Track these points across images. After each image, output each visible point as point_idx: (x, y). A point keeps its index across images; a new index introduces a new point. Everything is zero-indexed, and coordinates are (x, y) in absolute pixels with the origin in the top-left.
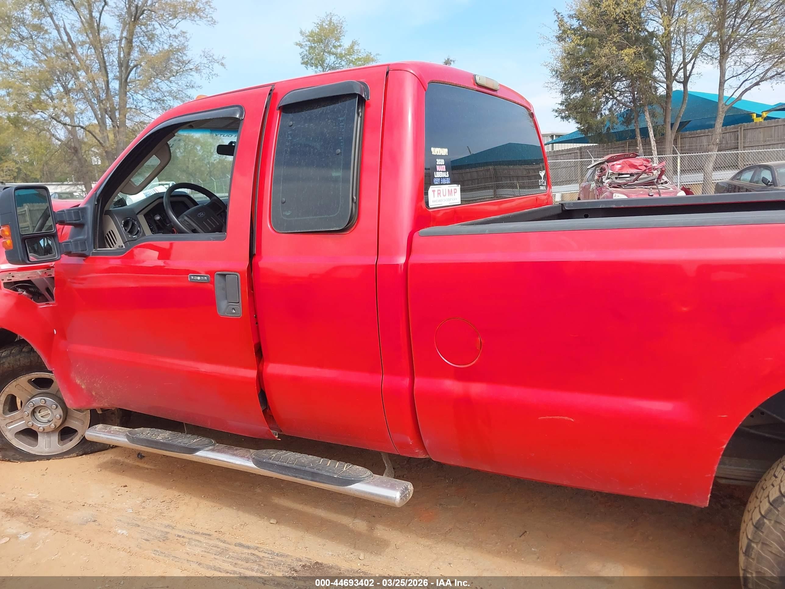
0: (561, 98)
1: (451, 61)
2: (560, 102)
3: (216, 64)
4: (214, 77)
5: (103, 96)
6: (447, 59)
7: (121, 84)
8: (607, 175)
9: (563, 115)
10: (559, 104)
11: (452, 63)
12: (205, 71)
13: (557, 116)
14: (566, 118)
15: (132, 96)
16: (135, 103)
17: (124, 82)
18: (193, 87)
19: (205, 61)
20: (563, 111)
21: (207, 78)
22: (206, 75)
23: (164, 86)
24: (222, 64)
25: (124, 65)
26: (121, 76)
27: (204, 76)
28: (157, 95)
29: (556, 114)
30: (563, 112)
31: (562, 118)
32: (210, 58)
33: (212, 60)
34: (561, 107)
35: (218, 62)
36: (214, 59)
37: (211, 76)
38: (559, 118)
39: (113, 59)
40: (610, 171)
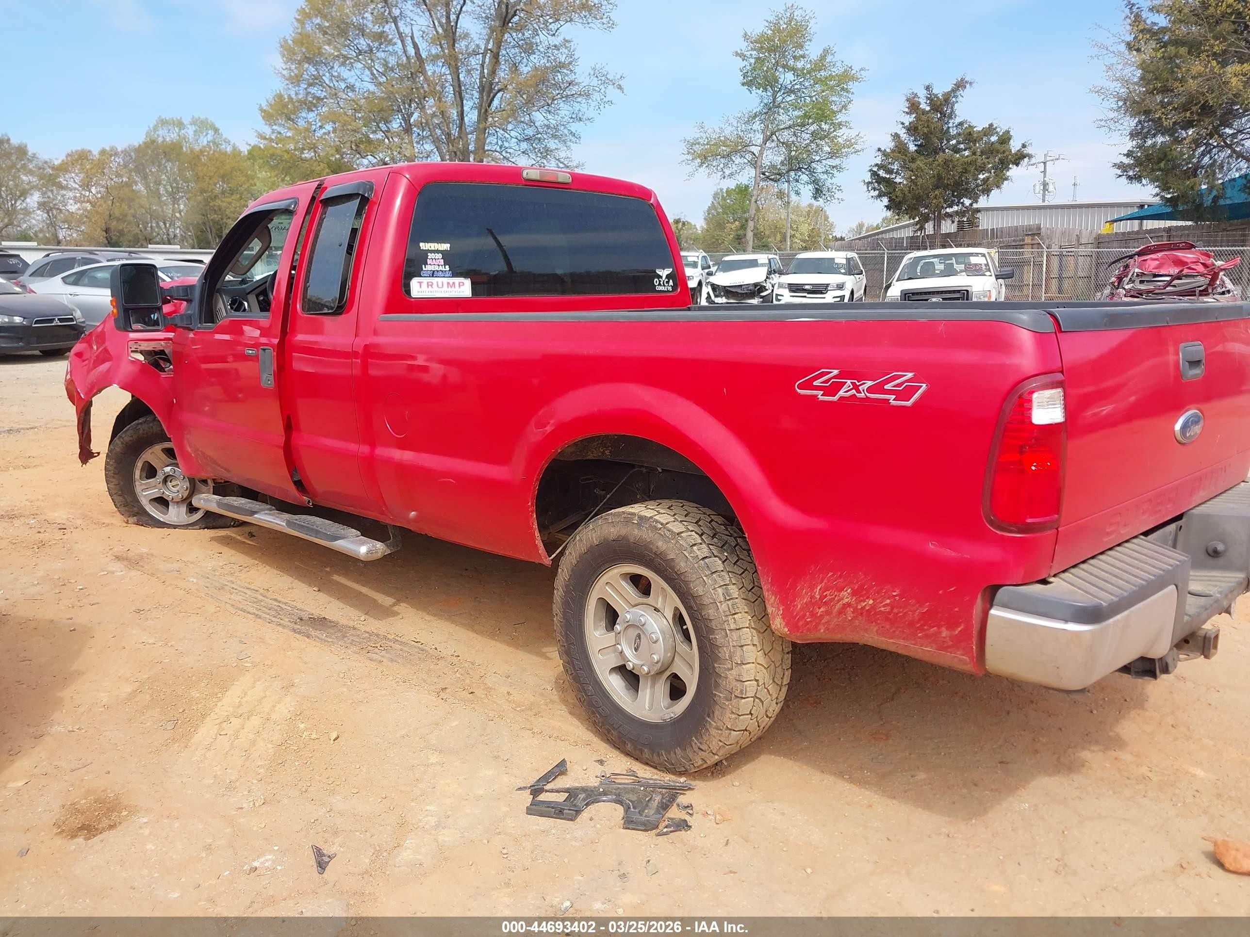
0: (1129, 144)
1: (966, 82)
2: (1126, 152)
3: (611, 87)
4: (606, 105)
5: (455, 132)
6: (959, 80)
7: (479, 116)
8: (1129, 276)
9: (1131, 173)
10: (1124, 155)
11: (968, 86)
12: (596, 96)
13: (1120, 176)
14: (1137, 178)
15: (496, 132)
16: (500, 143)
17: (484, 113)
18: (580, 119)
19: (595, 82)
20: (1130, 166)
21: (597, 107)
22: (596, 103)
23: (539, 117)
24: (620, 87)
25: (486, 89)
26: (481, 105)
27: (593, 104)
28: (530, 132)
29: (1119, 172)
30: (1131, 169)
31: (1130, 178)
32: (603, 78)
33: (607, 81)
34: (1127, 161)
35: (614, 84)
36: (608, 79)
37: (602, 104)
38: (1124, 179)
39: (471, 80)
40: (1137, 270)
